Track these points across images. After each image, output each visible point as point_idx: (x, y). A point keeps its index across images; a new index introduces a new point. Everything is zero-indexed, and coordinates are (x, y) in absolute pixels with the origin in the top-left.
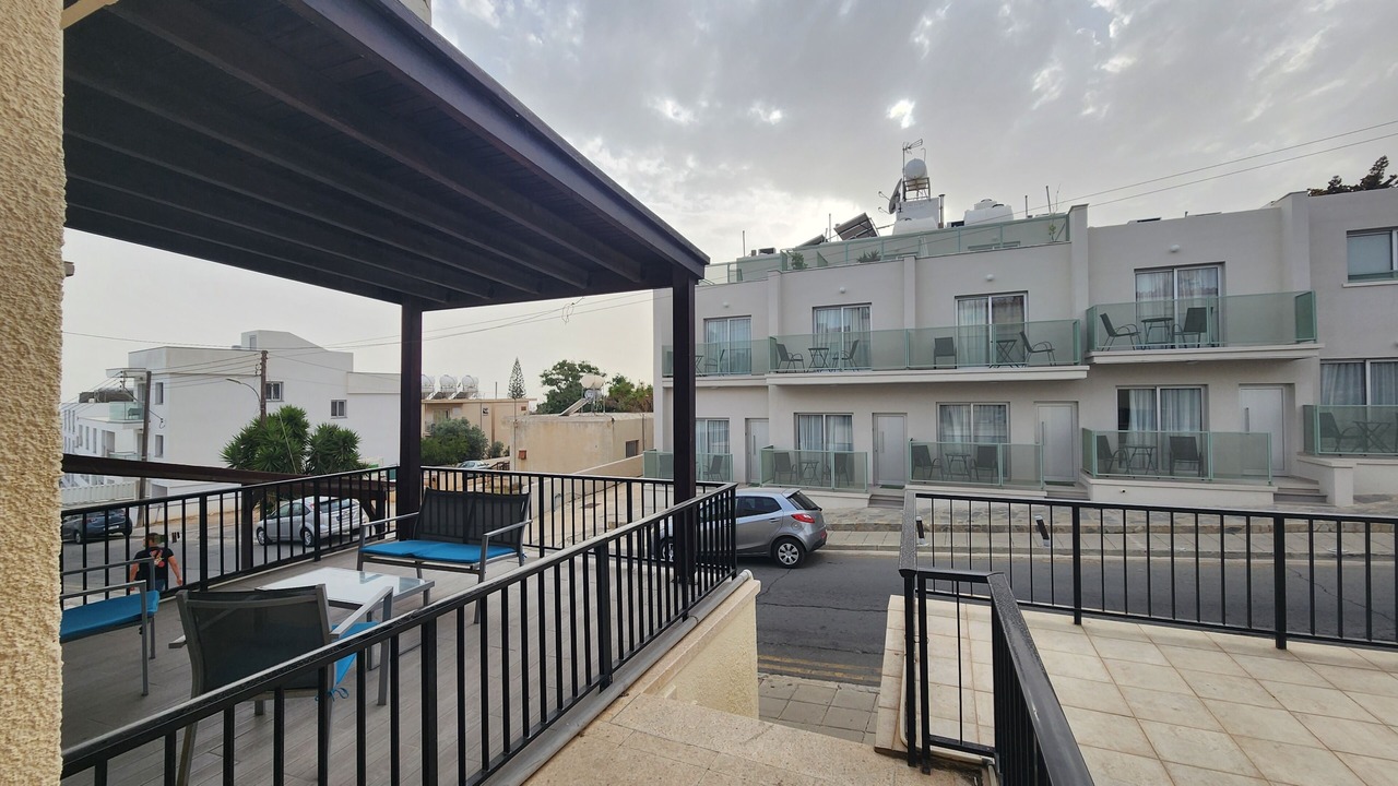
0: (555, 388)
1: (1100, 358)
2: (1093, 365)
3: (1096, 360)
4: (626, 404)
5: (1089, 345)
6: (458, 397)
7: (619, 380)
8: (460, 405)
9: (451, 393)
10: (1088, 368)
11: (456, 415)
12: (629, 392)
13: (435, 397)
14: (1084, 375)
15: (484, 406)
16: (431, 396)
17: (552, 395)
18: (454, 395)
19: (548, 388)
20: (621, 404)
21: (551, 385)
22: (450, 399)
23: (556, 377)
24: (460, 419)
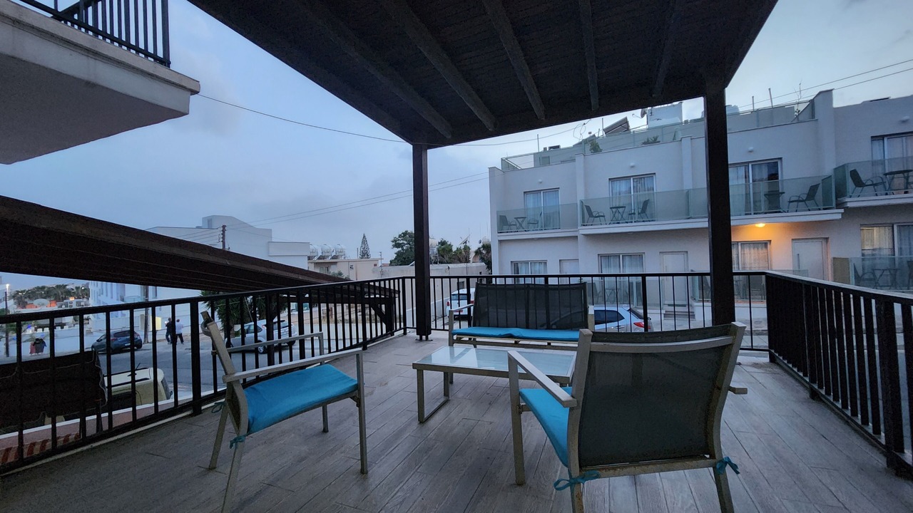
0: (400, 249)
1: (852, 203)
2: (847, 209)
3: (849, 205)
4: (450, 258)
5: (841, 192)
6: (333, 258)
7: (443, 243)
8: (335, 263)
9: (328, 256)
10: (842, 211)
11: (333, 270)
12: (451, 250)
13: (319, 258)
14: (839, 217)
15: (351, 264)
16: (316, 258)
17: (398, 254)
18: (330, 257)
19: (397, 250)
20: (446, 258)
21: (398, 247)
22: (328, 260)
23: (401, 242)
24: (336, 272)
